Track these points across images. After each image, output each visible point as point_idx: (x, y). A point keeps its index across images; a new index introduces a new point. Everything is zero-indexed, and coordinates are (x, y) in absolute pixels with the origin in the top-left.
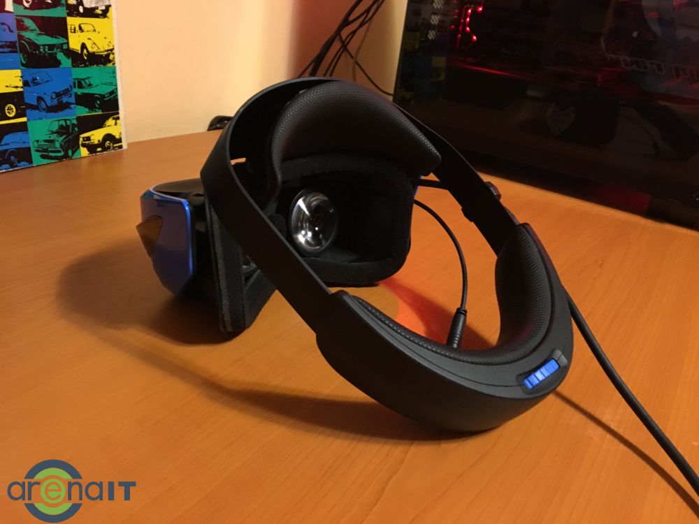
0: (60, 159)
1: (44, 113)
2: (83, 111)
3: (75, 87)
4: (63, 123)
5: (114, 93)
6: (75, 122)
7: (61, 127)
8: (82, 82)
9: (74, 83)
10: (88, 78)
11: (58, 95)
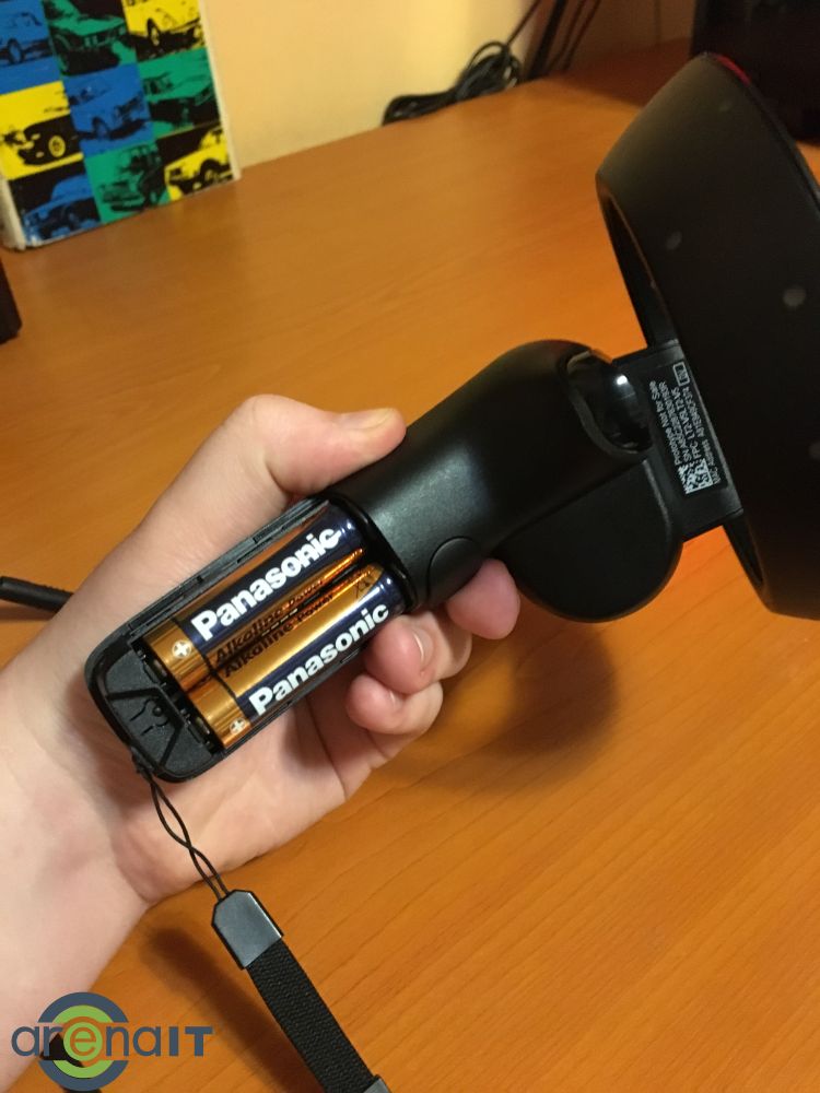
0: (139, 209)
1: (106, 143)
2: (163, 130)
3: (146, 92)
4: (136, 153)
5: (209, 91)
6: (154, 148)
7: (135, 160)
8: (158, 83)
9: (145, 88)
10: (165, 75)
11: (124, 110)
